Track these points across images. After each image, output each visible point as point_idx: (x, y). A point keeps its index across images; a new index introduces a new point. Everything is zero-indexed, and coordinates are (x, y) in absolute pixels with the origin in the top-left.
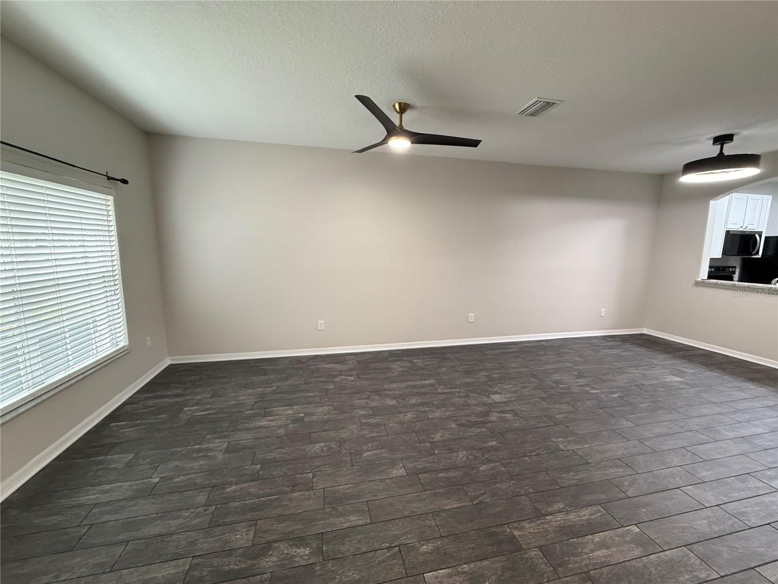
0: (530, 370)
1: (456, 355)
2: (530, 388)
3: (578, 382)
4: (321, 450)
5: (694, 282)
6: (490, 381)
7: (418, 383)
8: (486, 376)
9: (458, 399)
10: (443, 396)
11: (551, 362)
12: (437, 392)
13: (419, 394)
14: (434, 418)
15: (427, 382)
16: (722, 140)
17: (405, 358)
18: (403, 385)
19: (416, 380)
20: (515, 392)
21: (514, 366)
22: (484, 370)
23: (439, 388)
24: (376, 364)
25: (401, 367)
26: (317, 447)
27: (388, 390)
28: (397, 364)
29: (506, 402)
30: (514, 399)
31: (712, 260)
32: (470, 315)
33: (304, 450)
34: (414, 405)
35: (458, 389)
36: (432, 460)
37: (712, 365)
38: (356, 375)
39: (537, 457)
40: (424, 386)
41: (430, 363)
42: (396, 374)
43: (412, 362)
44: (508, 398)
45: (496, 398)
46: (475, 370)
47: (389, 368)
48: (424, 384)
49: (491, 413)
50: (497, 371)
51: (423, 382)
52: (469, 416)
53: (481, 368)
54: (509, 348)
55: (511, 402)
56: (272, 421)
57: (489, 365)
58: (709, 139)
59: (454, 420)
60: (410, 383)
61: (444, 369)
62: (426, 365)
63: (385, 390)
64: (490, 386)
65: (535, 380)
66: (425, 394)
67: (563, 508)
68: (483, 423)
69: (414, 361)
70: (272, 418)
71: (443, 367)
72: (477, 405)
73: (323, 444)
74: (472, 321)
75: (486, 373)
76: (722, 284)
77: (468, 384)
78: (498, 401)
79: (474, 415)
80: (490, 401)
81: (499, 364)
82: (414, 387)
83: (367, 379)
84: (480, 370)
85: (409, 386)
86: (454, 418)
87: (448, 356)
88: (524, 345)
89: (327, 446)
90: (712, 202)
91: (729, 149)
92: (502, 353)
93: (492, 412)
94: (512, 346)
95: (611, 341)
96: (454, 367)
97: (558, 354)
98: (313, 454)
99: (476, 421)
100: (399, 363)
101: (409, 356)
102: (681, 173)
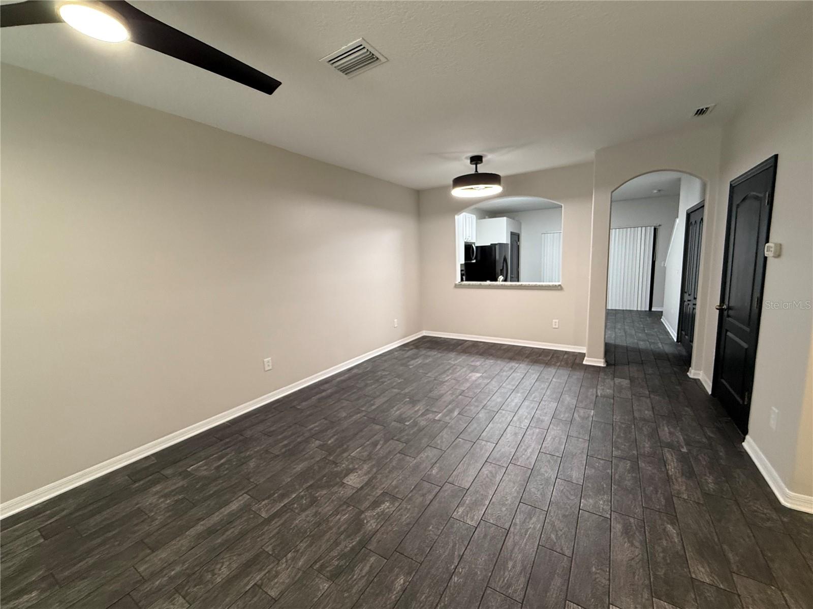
0: (364, 414)
1: (260, 428)
2: (381, 442)
3: (419, 410)
5: (454, 285)
6: (330, 454)
7: (216, 518)
8: (320, 447)
9: (303, 515)
10: (277, 523)
11: (378, 393)
12: (261, 521)
13: (230, 546)
14: (282, 593)
15: (234, 506)
17: (168, 472)
18: (183, 542)
19: (209, 514)
20: (370, 458)
21: (344, 414)
22: (312, 437)
23: (260, 509)
24: (98, 518)
25: (166, 496)
27: (154, 575)
28: (156, 493)
29: (370, 480)
30: (375, 470)
34: (230, 581)
35: (292, 492)
38: (43, 579)
40: (229, 522)
41: (222, 461)
42: (160, 518)
43: (185, 475)
44: (368, 472)
45: (354, 481)
46: (300, 443)
47: (140, 511)
48: (231, 514)
49: (363, 516)
50: (330, 432)
51: (226, 511)
52: (337, 543)
53: (307, 435)
54: (324, 391)
55: (374, 477)
57: (314, 426)
59: (320, 570)
60: (200, 528)
61: (252, 464)
62: (218, 468)
63: (143, 581)
64: (335, 463)
65: (378, 427)
66: (242, 535)
68: (363, 544)
69: (189, 470)
71: (250, 458)
72: (336, 512)
74: (270, 368)
75: (318, 443)
76: (472, 285)
77: (303, 476)
78: (359, 486)
79: (342, 537)
80: (350, 492)
81: (325, 419)
82: (211, 532)
83: (80, 576)
84: (307, 441)
85: (201, 537)
86: (317, 566)
87: (248, 433)
88: (338, 379)
92: (320, 400)
93: (363, 512)
94: (326, 386)
96: (267, 452)
97: (377, 380)
99: (353, 549)
100: (158, 488)
101: (175, 462)
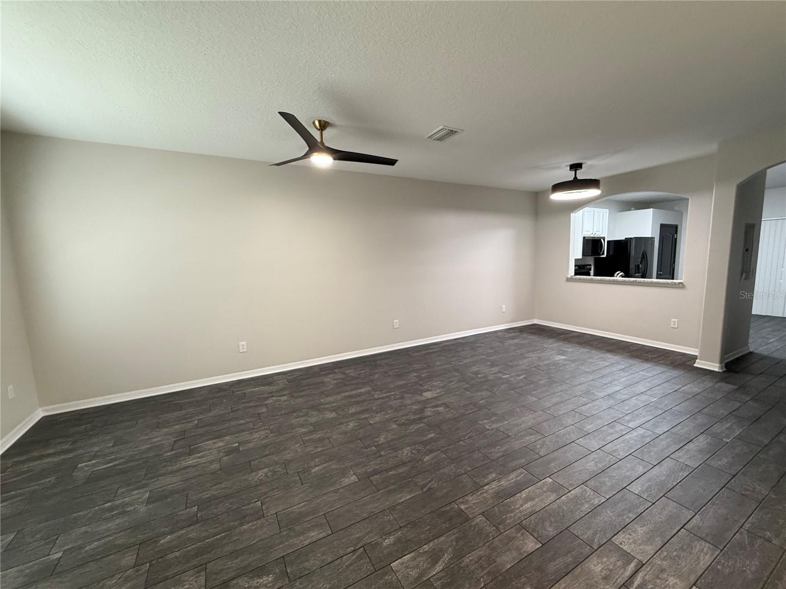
0: (452, 365)
1: (386, 361)
2: (455, 382)
3: (492, 371)
4: (265, 476)
5: (566, 279)
6: (420, 381)
7: (354, 392)
8: (416, 377)
9: (395, 401)
10: (381, 401)
11: (469, 356)
12: (374, 398)
13: (358, 403)
14: (375, 423)
15: (363, 390)
16: (576, 167)
17: (337, 371)
18: (339, 397)
19: (352, 390)
20: (444, 387)
21: (439, 364)
22: (414, 371)
23: (375, 394)
24: (307, 381)
25: (334, 380)
26: (260, 474)
27: (326, 404)
28: (330, 378)
29: (438, 396)
30: (443, 393)
31: (576, 260)
32: (395, 321)
33: (246, 480)
34: (354, 414)
35: (393, 392)
36: (380, 462)
37: (583, 343)
38: (288, 394)
39: (469, 439)
40: (360, 395)
41: (362, 372)
42: (331, 387)
43: (344, 373)
44: (439, 393)
45: (428, 395)
46: (406, 372)
47: (322, 383)
48: (361, 393)
49: (426, 409)
50: (425, 371)
51: (360, 391)
52: (407, 415)
53: (411, 369)
54: (431, 349)
55: (441, 396)
56: (200, 458)
57: (416, 366)
58: (567, 166)
59: (394, 421)
60: (346, 394)
61: (376, 376)
62: (359, 374)
63: (322, 404)
64: (421, 385)
65: (458, 374)
66: (364, 401)
67: (496, 477)
68: (420, 419)
69: (346, 372)
70: (200, 454)
71: (376, 373)
72: (412, 404)
73: (266, 470)
74: (397, 326)
75: (415, 374)
76: (584, 279)
77: (401, 387)
78: (430, 397)
79: (411, 414)
80: (423, 399)
81: (426, 364)
82: (350, 397)
83: (302, 397)
84: (410, 372)
85: (345, 397)
86: (394, 420)
87: (378, 362)
88: (444, 344)
89: (271, 471)
90: (572, 215)
91: (581, 175)
92: (427, 354)
93: (426, 408)
94: (434, 346)
95: (512, 333)
96: (386, 372)
97: (473, 349)
98: (257, 481)
99: (414, 419)
100: (331, 376)
101: (341, 367)
102: (551, 191)
